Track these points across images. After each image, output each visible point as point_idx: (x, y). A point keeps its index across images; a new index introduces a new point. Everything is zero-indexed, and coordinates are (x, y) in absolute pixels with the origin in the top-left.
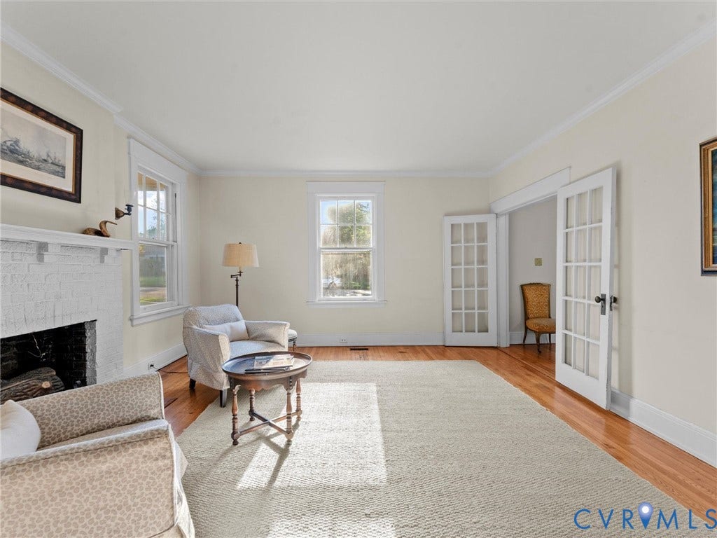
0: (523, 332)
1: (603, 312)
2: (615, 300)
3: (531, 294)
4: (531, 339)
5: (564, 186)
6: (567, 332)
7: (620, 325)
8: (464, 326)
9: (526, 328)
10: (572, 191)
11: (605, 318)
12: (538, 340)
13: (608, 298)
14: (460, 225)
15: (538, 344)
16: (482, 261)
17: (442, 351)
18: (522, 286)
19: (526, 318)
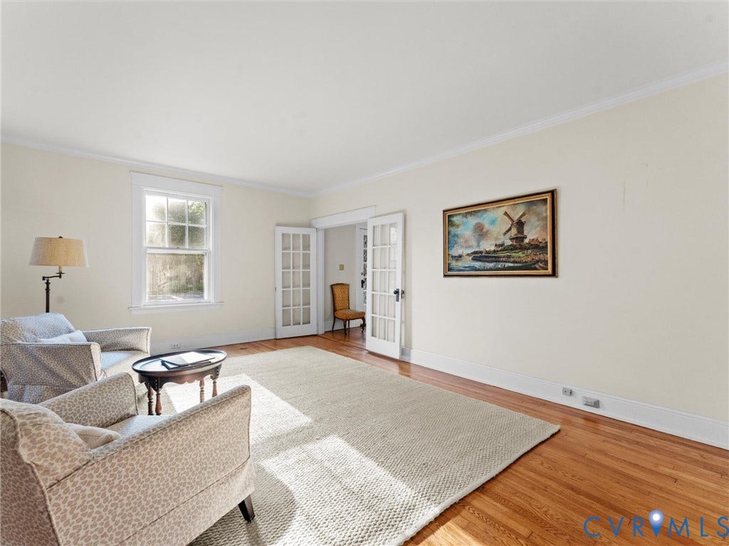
0: (332, 321)
1: (398, 300)
2: (403, 292)
3: (338, 291)
4: (339, 326)
5: (373, 217)
6: (374, 315)
7: (405, 307)
8: (292, 320)
9: (335, 318)
10: (378, 222)
11: (398, 304)
12: (345, 326)
13: (400, 291)
14: (290, 235)
15: (345, 329)
16: (307, 266)
17: (276, 343)
18: (332, 286)
19: (335, 310)
